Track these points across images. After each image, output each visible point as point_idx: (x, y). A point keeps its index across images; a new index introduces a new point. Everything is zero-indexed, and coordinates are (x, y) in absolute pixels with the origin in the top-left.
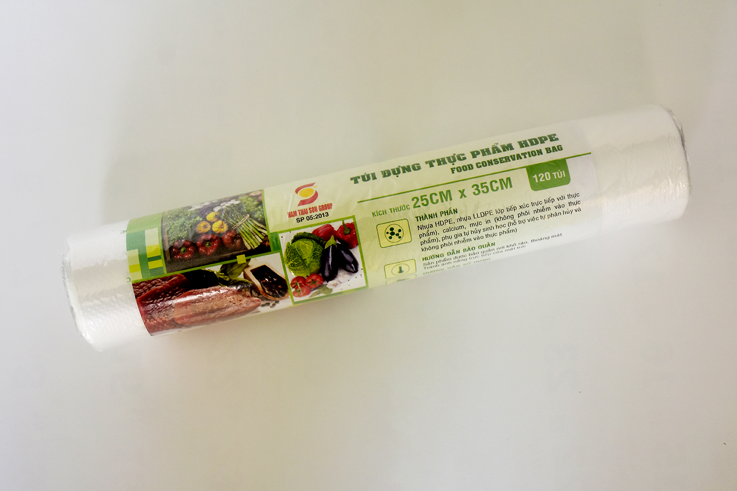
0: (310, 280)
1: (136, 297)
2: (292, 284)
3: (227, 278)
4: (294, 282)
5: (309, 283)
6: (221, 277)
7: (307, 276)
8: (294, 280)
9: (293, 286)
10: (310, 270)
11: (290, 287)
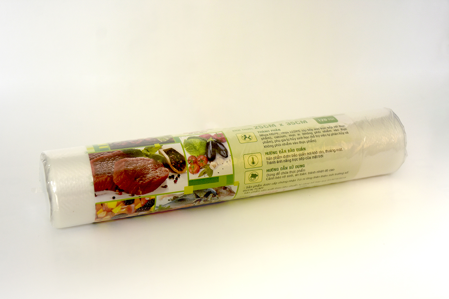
0: (199, 159)
1: (90, 160)
2: (189, 160)
3: (148, 153)
4: (190, 159)
5: (199, 161)
6: (145, 152)
7: (198, 156)
8: (189, 157)
9: (189, 162)
10: (199, 152)
11: (187, 163)
